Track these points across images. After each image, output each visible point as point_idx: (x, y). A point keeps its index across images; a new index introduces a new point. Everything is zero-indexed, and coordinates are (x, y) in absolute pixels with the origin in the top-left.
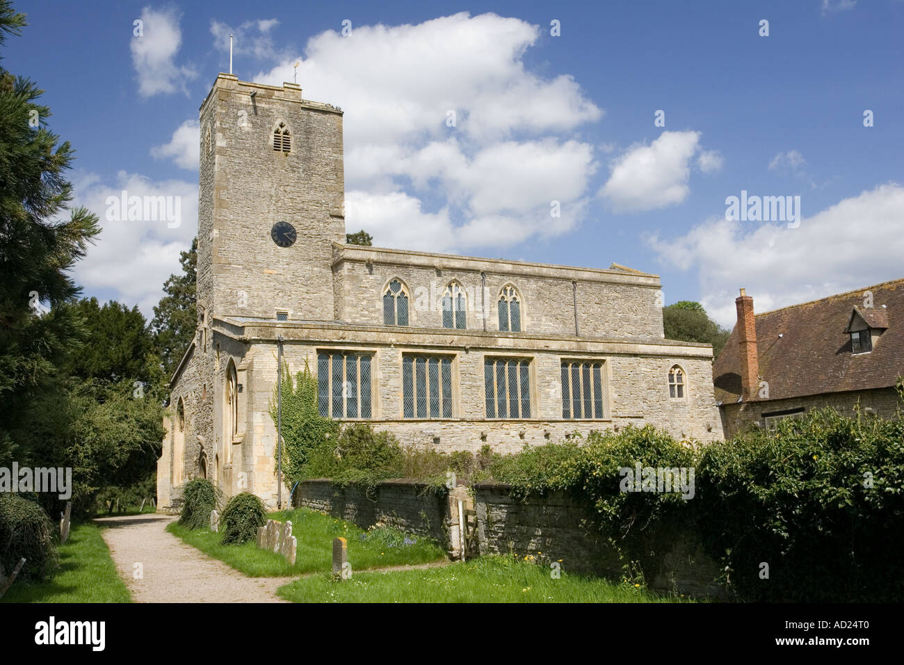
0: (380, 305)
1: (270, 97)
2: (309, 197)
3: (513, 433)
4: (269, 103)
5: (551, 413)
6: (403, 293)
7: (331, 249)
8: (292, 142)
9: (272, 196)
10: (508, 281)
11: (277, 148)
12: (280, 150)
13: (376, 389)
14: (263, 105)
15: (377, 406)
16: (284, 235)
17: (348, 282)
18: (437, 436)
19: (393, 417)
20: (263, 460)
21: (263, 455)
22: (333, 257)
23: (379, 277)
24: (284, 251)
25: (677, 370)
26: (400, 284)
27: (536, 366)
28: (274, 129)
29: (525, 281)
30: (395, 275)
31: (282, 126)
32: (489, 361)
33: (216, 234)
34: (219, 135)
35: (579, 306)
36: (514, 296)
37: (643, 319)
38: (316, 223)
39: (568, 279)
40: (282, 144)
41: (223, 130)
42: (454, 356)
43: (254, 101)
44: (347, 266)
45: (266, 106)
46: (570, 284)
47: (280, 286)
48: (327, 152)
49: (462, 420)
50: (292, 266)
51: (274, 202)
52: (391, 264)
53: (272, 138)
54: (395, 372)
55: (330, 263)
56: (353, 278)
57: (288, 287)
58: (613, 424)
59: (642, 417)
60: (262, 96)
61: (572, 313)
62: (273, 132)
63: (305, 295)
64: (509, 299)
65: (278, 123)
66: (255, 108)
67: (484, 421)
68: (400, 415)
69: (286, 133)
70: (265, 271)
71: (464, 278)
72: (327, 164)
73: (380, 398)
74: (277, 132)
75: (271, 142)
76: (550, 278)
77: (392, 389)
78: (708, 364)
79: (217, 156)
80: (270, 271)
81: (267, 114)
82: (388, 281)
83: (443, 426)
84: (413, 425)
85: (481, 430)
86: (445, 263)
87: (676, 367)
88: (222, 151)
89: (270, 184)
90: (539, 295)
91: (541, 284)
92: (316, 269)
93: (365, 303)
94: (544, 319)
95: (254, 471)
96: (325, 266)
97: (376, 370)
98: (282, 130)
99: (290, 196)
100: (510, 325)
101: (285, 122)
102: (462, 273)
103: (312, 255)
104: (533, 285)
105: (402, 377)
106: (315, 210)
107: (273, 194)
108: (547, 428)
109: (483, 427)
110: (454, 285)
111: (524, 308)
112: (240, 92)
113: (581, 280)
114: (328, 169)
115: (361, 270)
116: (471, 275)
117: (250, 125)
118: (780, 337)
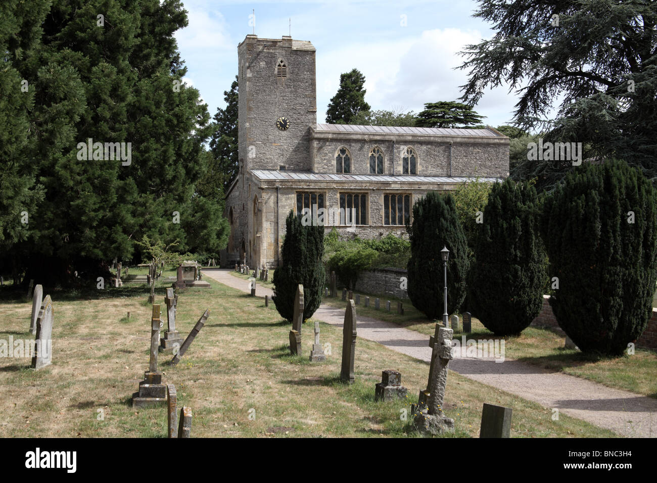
0: (334, 162)
1: (275, 46)
2: (297, 102)
4: (274, 49)
6: (347, 155)
7: (309, 130)
8: (287, 71)
9: (276, 103)
10: (409, 145)
11: (279, 74)
12: (281, 76)
14: (271, 51)
17: (316, 150)
22: (309, 135)
23: (333, 147)
24: (283, 133)
26: (345, 150)
28: (277, 64)
29: (419, 146)
30: (343, 146)
31: (282, 62)
33: (248, 126)
34: (248, 71)
35: (453, 158)
36: (413, 154)
37: (495, 164)
38: (300, 116)
39: (447, 143)
40: (282, 72)
41: (250, 67)
42: (367, 193)
43: (266, 49)
44: (315, 142)
45: (273, 51)
46: (448, 145)
47: (281, 152)
48: (307, 75)
49: (371, 227)
50: (288, 141)
51: (278, 106)
52: (340, 140)
53: (276, 69)
54: (336, 202)
55: (308, 138)
56: (319, 148)
57: (286, 152)
60: (271, 46)
62: (277, 66)
63: (294, 156)
64: (409, 156)
65: (279, 60)
66: (267, 53)
67: (383, 227)
69: (284, 66)
70: (273, 144)
71: (383, 146)
72: (306, 82)
74: (279, 66)
75: (276, 72)
79: (247, 82)
80: (276, 144)
81: (273, 56)
82: (338, 149)
84: (345, 228)
85: (380, 231)
86: (371, 137)
88: (249, 79)
90: (428, 153)
91: (429, 146)
93: (325, 161)
94: (430, 167)
96: (306, 139)
97: (326, 201)
98: (282, 64)
99: (287, 101)
100: (409, 170)
101: (283, 60)
102: (381, 143)
103: (299, 134)
104: (424, 147)
105: (339, 204)
106: (300, 108)
107: (277, 101)
109: (382, 230)
110: (376, 149)
111: (419, 161)
112: (259, 45)
113: (455, 143)
114: (307, 84)
115: (324, 144)
116: (386, 144)
117: (264, 63)
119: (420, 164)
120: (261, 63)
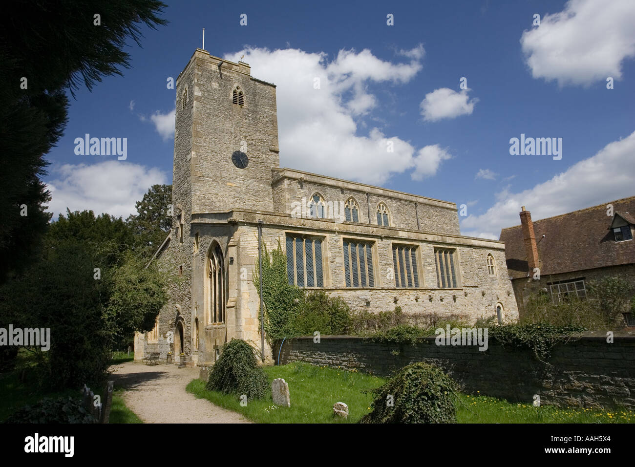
1: (231, 69)
2: (256, 137)
3: (412, 298)
4: (230, 72)
5: (432, 284)
7: (271, 172)
8: (245, 99)
9: (232, 133)
10: (381, 200)
11: (235, 102)
12: (237, 104)
13: (327, 265)
14: (226, 73)
15: (328, 278)
16: (240, 160)
17: (288, 193)
18: (369, 300)
19: (339, 286)
20: (250, 322)
21: (249, 317)
22: (272, 178)
23: (307, 191)
24: (241, 171)
25: (490, 257)
26: (319, 197)
27: (421, 251)
28: (233, 89)
29: (390, 201)
30: (316, 191)
31: (238, 88)
32: (395, 246)
33: (194, 155)
34: (196, 88)
35: (419, 219)
36: (384, 210)
37: (451, 229)
38: (260, 154)
39: (412, 202)
40: (238, 99)
41: (199, 85)
42: (374, 242)
43: (220, 70)
44: (286, 182)
45: (228, 74)
46: (414, 205)
47: (238, 195)
48: (267, 109)
49: (383, 289)
50: (246, 182)
51: (233, 137)
52: (314, 183)
53: (232, 94)
54: (339, 252)
55: (270, 182)
56: (291, 191)
57: (243, 196)
58: (464, 291)
59: (477, 287)
60: (225, 68)
61: (416, 223)
62: (233, 91)
63: (255, 203)
64: (382, 212)
65: (235, 85)
66: (221, 74)
67: (395, 289)
68: (344, 284)
69: (240, 93)
70: (228, 184)
71: (357, 196)
72: (267, 117)
73: (330, 272)
74: (235, 91)
75: (231, 97)
76: (403, 200)
77: (338, 265)
78: (503, 253)
79: (195, 102)
80: (231, 184)
81: (228, 79)
82: (312, 194)
83: (371, 293)
84: (353, 293)
85: (394, 296)
86: (346, 185)
87: (489, 255)
88: (198, 99)
89: (231, 125)
90: (398, 211)
91: (399, 203)
92: (261, 185)
94: (402, 225)
95: (243, 331)
96: (268, 183)
97: (326, 250)
98: (238, 91)
99: (244, 134)
101: (240, 86)
102: (356, 193)
103: (259, 175)
104: (394, 204)
105: (343, 256)
106: (260, 145)
107: (232, 131)
108: (430, 294)
109: (395, 294)
110: (351, 200)
111: (390, 218)
112: (211, 62)
113: (419, 203)
114: (267, 120)
115: (296, 186)
116: (361, 195)
117: (217, 85)
118: (543, 237)
119: (393, 222)
120: (213, 83)
